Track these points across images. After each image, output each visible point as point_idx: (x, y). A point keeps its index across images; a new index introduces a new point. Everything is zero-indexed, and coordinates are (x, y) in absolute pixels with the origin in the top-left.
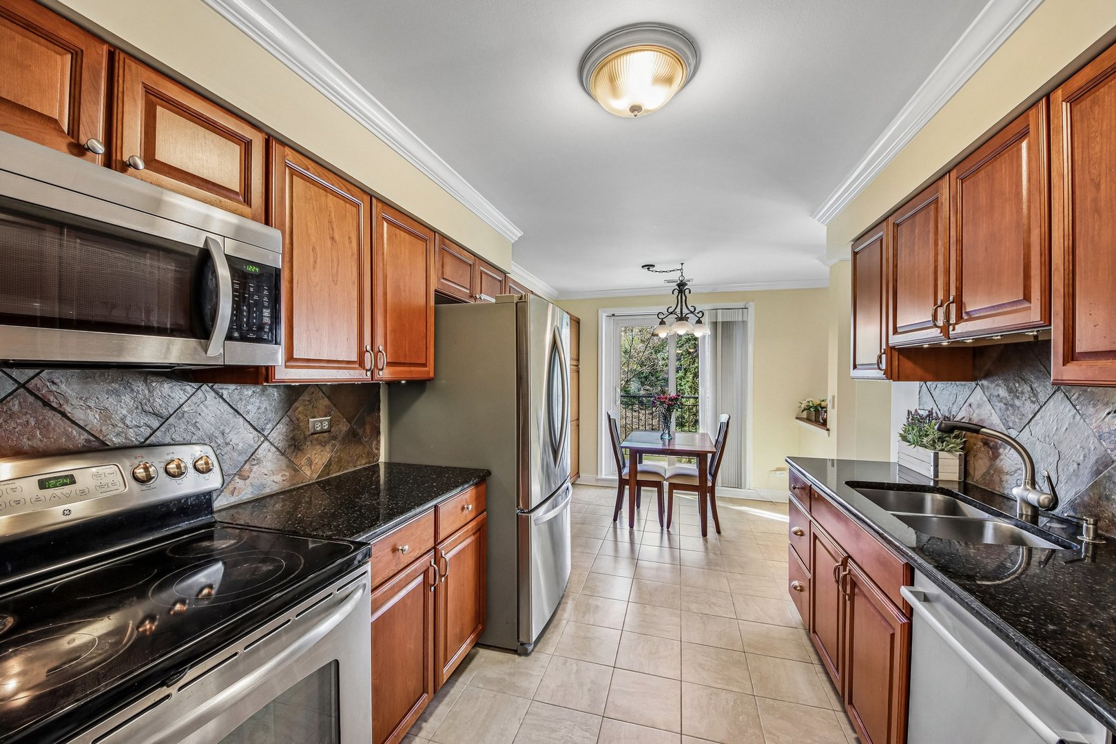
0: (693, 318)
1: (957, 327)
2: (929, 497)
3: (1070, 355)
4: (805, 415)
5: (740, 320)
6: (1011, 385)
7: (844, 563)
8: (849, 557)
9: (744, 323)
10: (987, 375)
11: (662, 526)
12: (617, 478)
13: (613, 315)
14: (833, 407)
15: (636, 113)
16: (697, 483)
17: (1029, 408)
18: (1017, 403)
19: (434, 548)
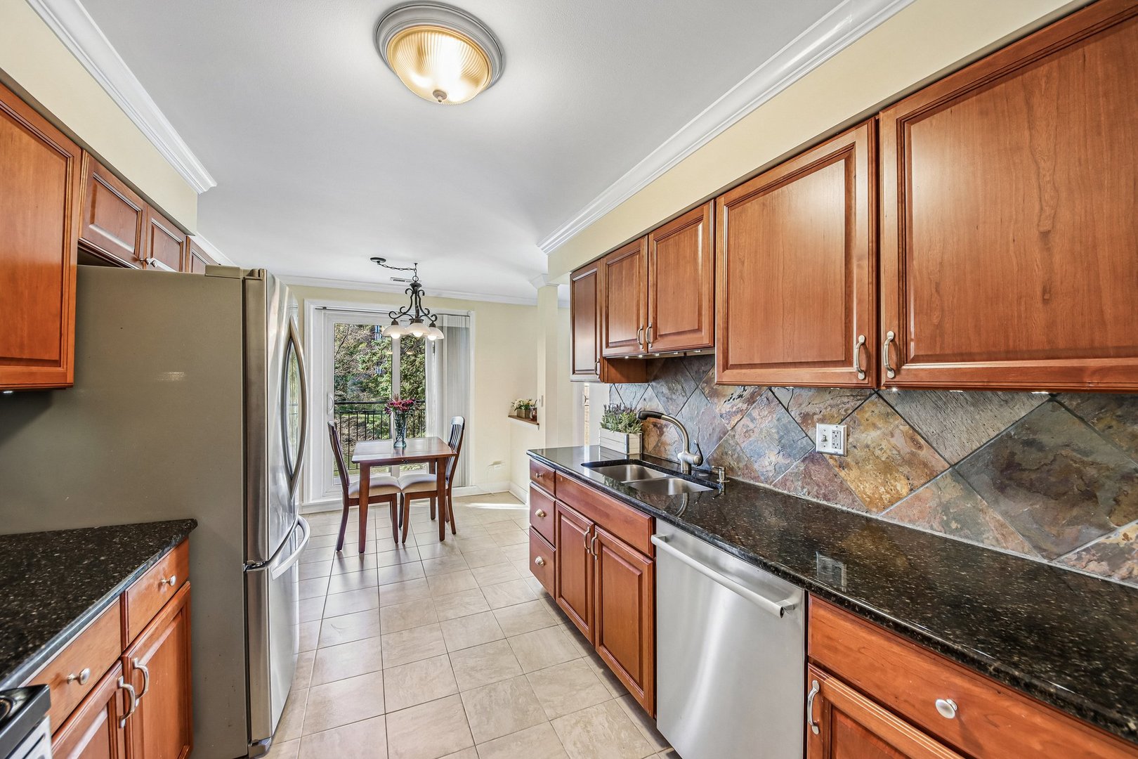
0: (426, 321)
1: (654, 344)
2: (628, 467)
3: (726, 366)
4: (515, 414)
5: (464, 326)
6: (670, 385)
7: (592, 531)
8: (596, 524)
9: (467, 329)
10: (655, 379)
11: (396, 541)
12: (341, 498)
13: (325, 308)
14: (542, 405)
15: (440, 98)
16: (434, 488)
17: (681, 400)
18: (674, 397)
19: (120, 658)
